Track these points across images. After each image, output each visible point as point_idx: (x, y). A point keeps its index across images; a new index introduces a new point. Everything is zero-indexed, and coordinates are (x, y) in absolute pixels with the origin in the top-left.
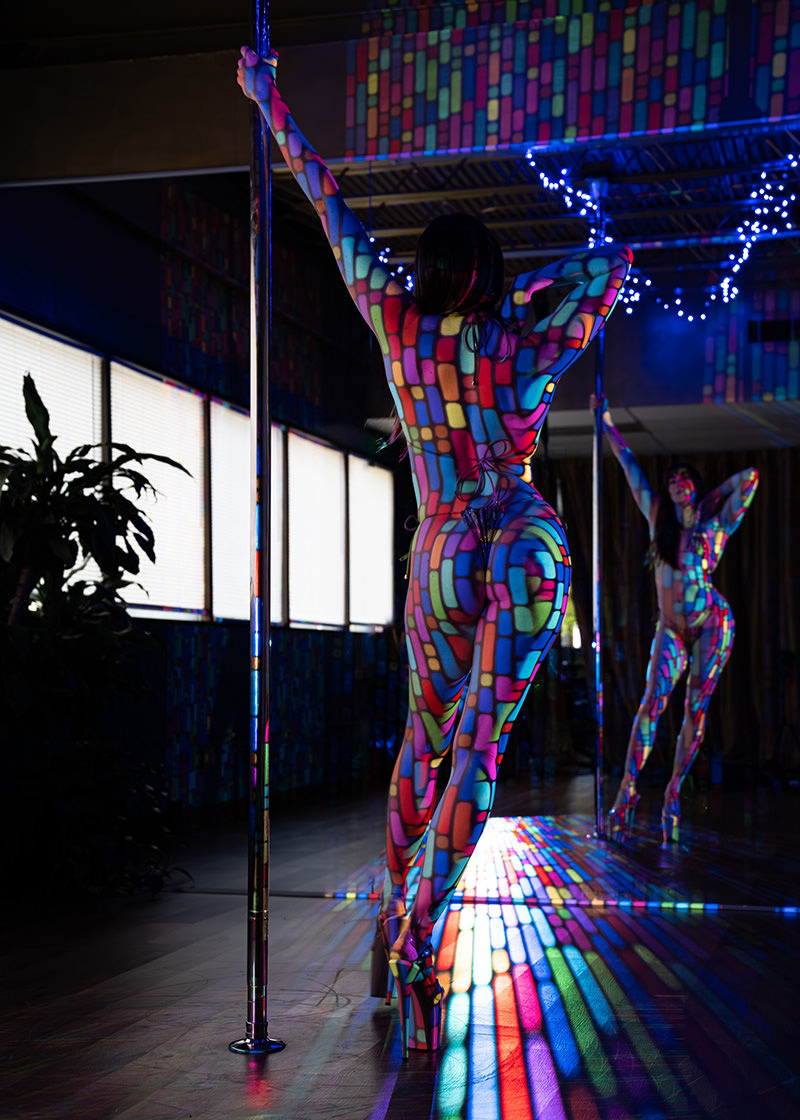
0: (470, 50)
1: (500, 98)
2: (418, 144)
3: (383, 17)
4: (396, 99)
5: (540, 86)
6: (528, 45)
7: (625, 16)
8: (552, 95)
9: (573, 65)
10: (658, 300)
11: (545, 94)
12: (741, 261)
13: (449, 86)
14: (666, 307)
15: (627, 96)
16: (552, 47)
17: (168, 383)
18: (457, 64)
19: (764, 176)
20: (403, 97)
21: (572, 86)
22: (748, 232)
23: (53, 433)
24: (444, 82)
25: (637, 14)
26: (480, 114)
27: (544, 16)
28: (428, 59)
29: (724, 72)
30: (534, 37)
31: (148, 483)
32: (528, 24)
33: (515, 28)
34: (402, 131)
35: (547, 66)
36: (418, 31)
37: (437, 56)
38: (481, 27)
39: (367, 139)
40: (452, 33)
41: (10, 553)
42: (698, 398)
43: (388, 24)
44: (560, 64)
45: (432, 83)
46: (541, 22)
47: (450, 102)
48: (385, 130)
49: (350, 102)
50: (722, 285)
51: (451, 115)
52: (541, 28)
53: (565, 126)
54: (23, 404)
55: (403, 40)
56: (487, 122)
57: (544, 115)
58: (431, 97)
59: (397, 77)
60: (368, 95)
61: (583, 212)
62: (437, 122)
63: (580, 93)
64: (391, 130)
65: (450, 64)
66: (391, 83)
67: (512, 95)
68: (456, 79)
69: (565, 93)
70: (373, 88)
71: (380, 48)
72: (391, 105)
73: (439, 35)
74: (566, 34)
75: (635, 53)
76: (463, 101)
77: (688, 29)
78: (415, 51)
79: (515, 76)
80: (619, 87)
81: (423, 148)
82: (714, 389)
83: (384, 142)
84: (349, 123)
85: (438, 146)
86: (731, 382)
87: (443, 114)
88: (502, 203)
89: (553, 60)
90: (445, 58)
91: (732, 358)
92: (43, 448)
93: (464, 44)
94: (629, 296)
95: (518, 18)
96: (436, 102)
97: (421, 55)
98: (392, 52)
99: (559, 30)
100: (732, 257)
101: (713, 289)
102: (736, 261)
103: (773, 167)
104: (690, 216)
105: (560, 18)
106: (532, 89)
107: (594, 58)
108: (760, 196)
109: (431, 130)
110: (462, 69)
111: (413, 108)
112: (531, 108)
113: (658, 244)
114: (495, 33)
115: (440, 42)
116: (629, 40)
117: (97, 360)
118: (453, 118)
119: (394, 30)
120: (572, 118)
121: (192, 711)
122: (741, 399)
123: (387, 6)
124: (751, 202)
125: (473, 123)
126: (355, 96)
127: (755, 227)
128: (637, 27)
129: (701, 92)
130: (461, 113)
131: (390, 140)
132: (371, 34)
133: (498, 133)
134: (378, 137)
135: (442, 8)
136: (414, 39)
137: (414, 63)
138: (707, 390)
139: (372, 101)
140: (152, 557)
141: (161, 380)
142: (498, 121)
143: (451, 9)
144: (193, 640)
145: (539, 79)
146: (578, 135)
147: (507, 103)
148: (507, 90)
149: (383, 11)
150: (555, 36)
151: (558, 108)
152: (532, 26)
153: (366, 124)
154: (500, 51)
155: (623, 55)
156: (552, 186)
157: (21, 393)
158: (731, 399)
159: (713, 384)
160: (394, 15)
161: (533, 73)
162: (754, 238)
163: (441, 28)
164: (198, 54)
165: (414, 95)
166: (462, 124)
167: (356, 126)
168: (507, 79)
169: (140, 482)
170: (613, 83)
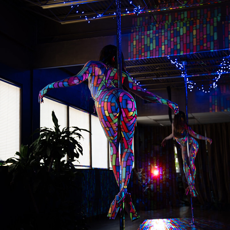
0: (157, 35)
1: (165, 45)
2: (146, 56)
3: (136, 28)
4: (140, 46)
5: (174, 42)
6: (171, 33)
7: (193, 27)
8: (177, 44)
9: (182, 38)
10: (198, 88)
11: (175, 44)
12: (218, 79)
13: (153, 43)
14: (200, 89)
15: (195, 44)
16: (176, 34)
17: (82, 111)
18: (154, 38)
19: (223, 60)
20: (142, 45)
21: (182, 42)
22: (220, 72)
23: (59, 125)
24: (151, 42)
25: (196, 27)
26: (160, 49)
27: (174, 27)
28: (147, 37)
29: (217, 39)
30: (172, 32)
31: (81, 136)
32: (170, 29)
33: (168, 30)
34: (142, 53)
35: (175, 38)
36: (145, 31)
37: (150, 37)
38: (159, 30)
39: (134, 55)
40: (153, 32)
41: (50, 154)
42: (209, 111)
43: (138, 30)
44: (178, 38)
45: (149, 42)
46: (174, 29)
47: (153, 46)
48: (138, 53)
49: (129, 47)
50: (213, 84)
51: (153, 49)
52: (174, 30)
53: (180, 51)
54: (52, 118)
55: (142, 33)
56: (162, 50)
57: (175, 49)
58: (148, 45)
59: (140, 41)
60: (133, 45)
61: (180, 68)
62: (150, 51)
63: (183, 44)
64: (139, 52)
65: (152, 38)
66: (139, 42)
67: (167, 45)
68: (154, 41)
69: (180, 44)
70: (135, 44)
71: (136, 35)
72: (139, 47)
73: (150, 32)
74: (180, 31)
75: (196, 35)
76: (156, 46)
77: (208, 29)
78: (144, 35)
79: (168, 40)
80: (193, 42)
81: (147, 57)
82: (212, 108)
83: (138, 55)
84: (129, 51)
85: (150, 56)
86: (216, 107)
87: (151, 49)
88: (160, 67)
89: (177, 37)
90: (151, 37)
91: (216, 101)
92: (57, 128)
93: (156, 34)
94: (191, 87)
95: (168, 28)
96: (150, 46)
97: (146, 36)
98: (139, 35)
99: (178, 30)
100: (216, 78)
101: (211, 85)
102: (217, 79)
103: (226, 58)
104: (205, 69)
105: (178, 28)
106: (172, 43)
107: (187, 36)
108: (223, 64)
109: (149, 53)
110: (155, 39)
111: (144, 48)
112: (172, 47)
113: (198, 75)
114: (163, 31)
115: (150, 33)
116: (195, 32)
117: (66, 106)
118: (154, 50)
119: (139, 31)
120: (182, 49)
121: (87, 192)
122: (219, 111)
123: (137, 26)
124: (220, 65)
125: (159, 51)
126: (130, 45)
127: (221, 71)
128: (196, 29)
129: (212, 43)
130: (156, 49)
131: (139, 55)
132: (133, 32)
133: (165, 53)
134: (136, 54)
135: (150, 26)
136: (144, 33)
137: (144, 38)
138: (211, 109)
139: (135, 47)
140: (82, 154)
141: (80, 110)
142: (164, 50)
143: (152, 26)
144: (87, 174)
145: (174, 41)
146: (184, 53)
147: (166, 46)
148: (166, 43)
149: (136, 27)
150: (177, 31)
151: (178, 47)
152: (171, 29)
153: (133, 52)
154: (164, 35)
155: (193, 35)
156: (173, 63)
157: (51, 115)
158: (216, 111)
159: (212, 107)
160: (139, 28)
161: (172, 40)
162: (221, 74)
163: (150, 30)
164: (94, 38)
165: (144, 45)
166: (156, 51)
167: (131, 52)
168: (166, 41)
169: (79, 135)
170: (191, 41)
